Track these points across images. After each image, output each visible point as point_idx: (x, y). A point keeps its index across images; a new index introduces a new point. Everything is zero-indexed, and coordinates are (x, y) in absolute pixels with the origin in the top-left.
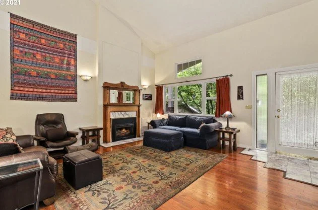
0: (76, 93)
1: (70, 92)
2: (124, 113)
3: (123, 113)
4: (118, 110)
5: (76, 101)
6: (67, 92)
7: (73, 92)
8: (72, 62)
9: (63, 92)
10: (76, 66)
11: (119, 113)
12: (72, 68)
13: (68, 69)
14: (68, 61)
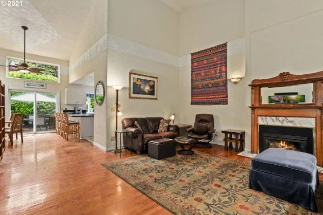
0: (227, 97)
1: (222, 96)
2: (284, 118)
3: (281, 119)
4: (266, 114)
5: (227, 104)
6: (219, 96)
7: (225, 96)
8: (224, 70)
9: (217, 97)
10: (226, 72)
11: (274, 118)
12: (223, 74)
13: (220, 77)
14: (220, 69)
